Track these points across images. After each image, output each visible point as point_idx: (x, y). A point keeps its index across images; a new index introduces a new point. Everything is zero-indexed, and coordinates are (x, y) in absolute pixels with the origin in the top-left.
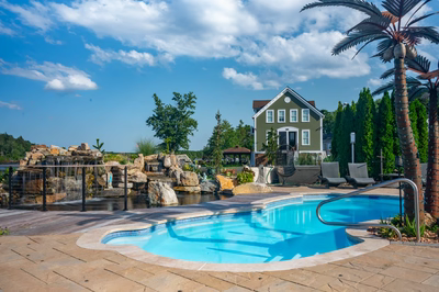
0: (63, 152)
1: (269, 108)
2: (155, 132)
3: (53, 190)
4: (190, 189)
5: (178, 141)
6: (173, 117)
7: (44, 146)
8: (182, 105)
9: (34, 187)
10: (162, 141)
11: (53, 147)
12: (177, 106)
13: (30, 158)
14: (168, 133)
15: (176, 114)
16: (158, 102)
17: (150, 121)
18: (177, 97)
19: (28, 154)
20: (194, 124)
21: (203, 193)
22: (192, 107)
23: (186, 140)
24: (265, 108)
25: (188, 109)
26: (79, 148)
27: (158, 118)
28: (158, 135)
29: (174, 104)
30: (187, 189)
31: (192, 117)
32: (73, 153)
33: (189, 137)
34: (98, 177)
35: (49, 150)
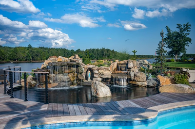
2: (167, 46)
3: (51, 81)
4: (139, 84)
5: (180, 50)
8: (181, 30)
10: (171, 50)
14: (174, 46)
15: (178, 35)
16: (168, 30)
18: (179, 26)
20: (190, 40)
21: (148, 87)
22: (188, 31)
23: (184, 49)
27: (168, 38)
28: (169, 47)
29: (178, 30)
30: (138, 83)
31: (188, 36)
32: (71, 60)
33: (186, 47)
34: (79, 74)
35: (57, 59)
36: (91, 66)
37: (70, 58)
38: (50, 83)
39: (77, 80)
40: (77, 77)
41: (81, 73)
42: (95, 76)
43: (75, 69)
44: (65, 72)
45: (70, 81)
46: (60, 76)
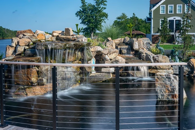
0: (49, 37)
1: (162, 4)
2: (81, 21)
3: (45, 80)
5: (96, 27)
6: (92, 11)
7: (30, 31)
8: (98, 3)
9: (24, 77)
11: (39, 32)
12: (95, 4)
13: (18, 44)
14: (89, 22)
16: (83, 2)
17: (77, 14)
19: (15, 40)
20: (106, 15)
22: (104, 4)
23: (101, 26)
24: (160, 4)
25: (102, 6)
26: (62, 33)
27: (83, 12)
28: (83, 22)
29: (93, 3)
31: (104, 11)
32: (58, 38)
33: (103, 24)
38: (43, 85)
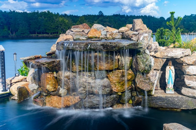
34: (139, 76)
35: (86, 31)
36: (177, 53)
37: (123, 29)
38: (60, 96)
39: (132, 90)
40: (134, 82)
41: (145, 72)
42: (187, 82)
43: (126, 60)
44: (98, 67)
45: (111, 93)
46: (85, 80)
